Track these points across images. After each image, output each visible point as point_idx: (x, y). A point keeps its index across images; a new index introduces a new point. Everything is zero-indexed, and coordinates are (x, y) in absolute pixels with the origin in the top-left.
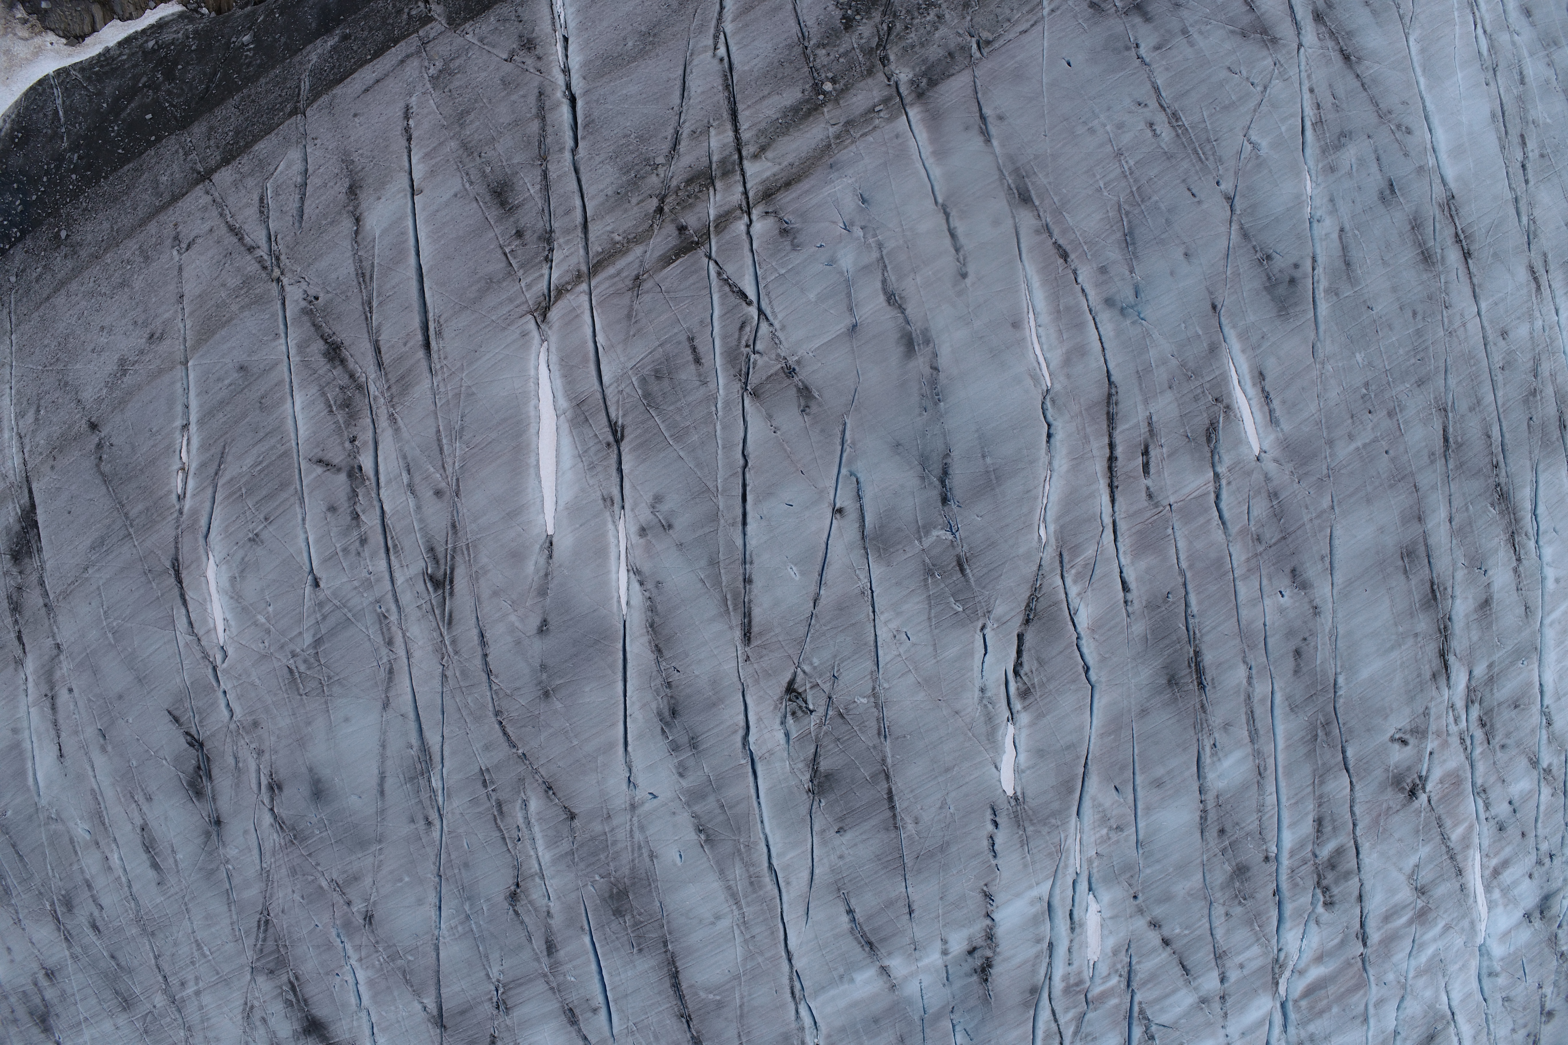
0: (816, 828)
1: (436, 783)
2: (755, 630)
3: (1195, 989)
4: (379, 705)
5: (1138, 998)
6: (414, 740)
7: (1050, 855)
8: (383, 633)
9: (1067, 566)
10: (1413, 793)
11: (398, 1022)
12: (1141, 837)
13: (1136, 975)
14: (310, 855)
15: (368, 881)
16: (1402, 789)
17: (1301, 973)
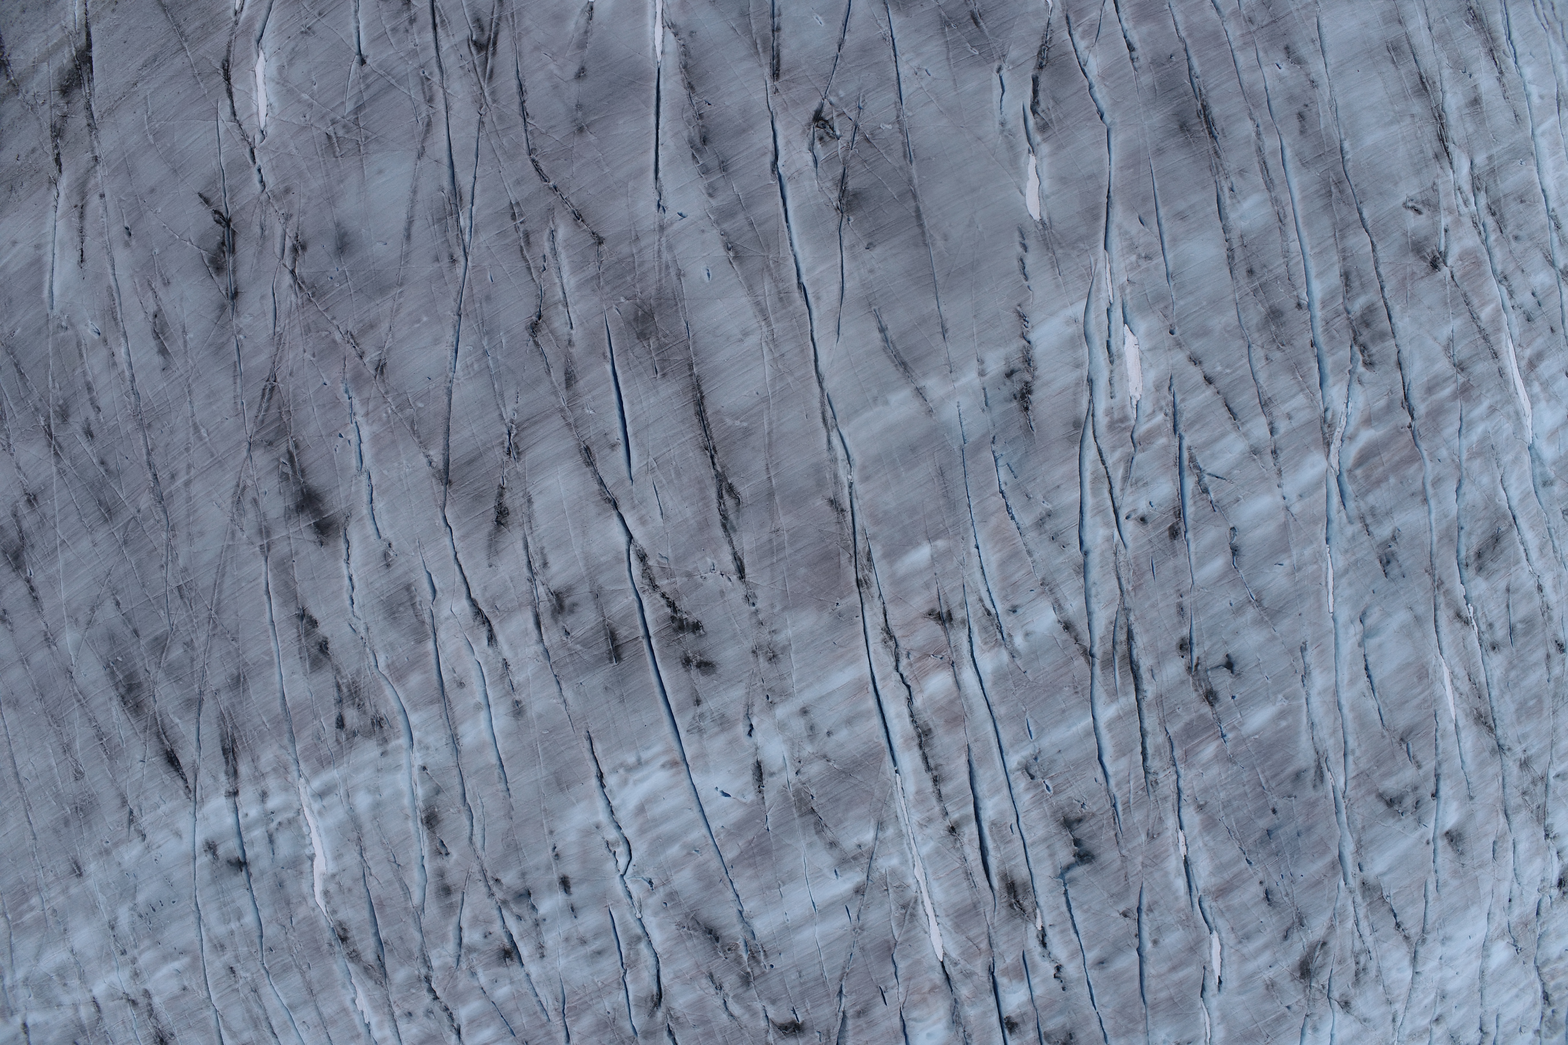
0: (845, 243)
1: (464, 222)
2: (783, 67)
3: (1246, 435)
4: (415, 154)
5: (1186, 443)
6: (446, 183)
7: (1081, 276)
8: (424, 93)
9: (1073, 26)
10: (1434, 266)
11: (401, 480)
12: (1170, 269)
13: (1182, 414)
14: (327, 310)
15: (385, 326)
16: (1424, 258)
17: (1352, 438)
